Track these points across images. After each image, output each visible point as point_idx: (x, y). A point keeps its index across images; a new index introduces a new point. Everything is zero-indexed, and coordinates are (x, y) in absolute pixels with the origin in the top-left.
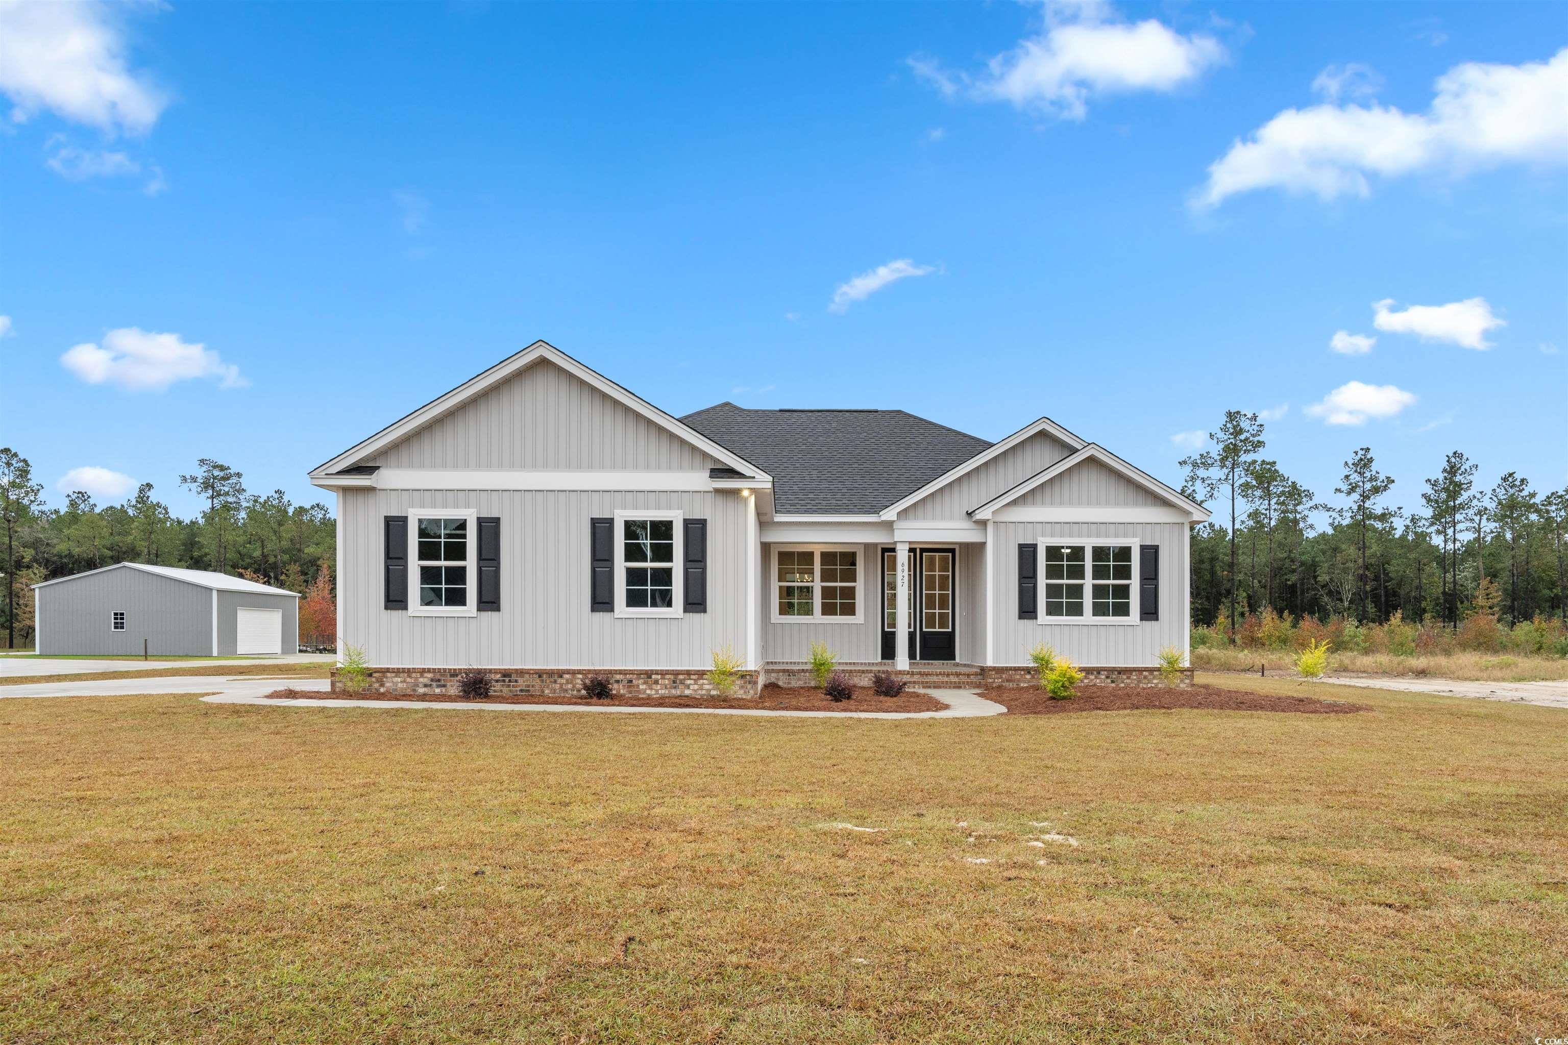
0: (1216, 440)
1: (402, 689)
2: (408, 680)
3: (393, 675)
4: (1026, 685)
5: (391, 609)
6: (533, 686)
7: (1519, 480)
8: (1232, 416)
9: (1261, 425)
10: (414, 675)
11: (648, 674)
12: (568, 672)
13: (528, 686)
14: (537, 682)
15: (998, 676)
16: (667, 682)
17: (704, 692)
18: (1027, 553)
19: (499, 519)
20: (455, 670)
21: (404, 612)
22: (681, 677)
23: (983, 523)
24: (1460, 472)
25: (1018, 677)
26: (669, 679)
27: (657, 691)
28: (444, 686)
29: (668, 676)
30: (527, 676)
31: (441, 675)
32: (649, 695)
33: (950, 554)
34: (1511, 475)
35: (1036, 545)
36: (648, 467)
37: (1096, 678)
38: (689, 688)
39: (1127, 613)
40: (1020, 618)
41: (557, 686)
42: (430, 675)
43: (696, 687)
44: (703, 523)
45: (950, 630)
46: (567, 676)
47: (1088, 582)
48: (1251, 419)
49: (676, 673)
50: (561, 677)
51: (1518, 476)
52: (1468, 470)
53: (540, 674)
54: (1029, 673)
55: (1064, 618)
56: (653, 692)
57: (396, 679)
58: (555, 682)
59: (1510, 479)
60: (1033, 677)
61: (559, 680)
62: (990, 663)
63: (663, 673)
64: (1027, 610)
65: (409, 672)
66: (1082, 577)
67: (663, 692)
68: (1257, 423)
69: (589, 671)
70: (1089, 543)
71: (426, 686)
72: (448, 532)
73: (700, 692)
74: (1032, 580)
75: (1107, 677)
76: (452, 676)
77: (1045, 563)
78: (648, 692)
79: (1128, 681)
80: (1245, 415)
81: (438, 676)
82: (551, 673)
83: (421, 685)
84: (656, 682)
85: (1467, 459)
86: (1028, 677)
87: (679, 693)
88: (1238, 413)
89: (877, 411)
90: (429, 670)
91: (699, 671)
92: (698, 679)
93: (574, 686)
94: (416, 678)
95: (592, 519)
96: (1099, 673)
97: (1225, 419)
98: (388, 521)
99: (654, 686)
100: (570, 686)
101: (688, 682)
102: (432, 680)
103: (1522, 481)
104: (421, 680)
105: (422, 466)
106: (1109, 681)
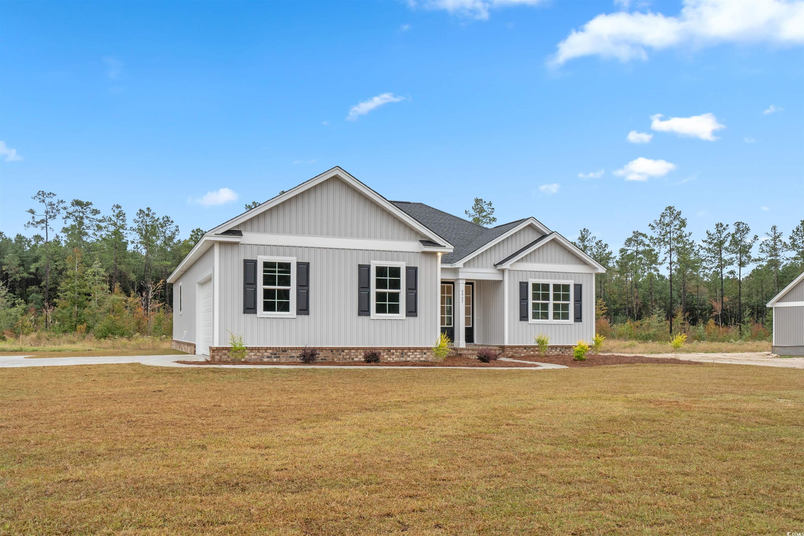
0: (468, 215)
1: (254, 359)
2: (258, 354)
3: (249, 351)
4: (524, 355)
5: (247, 313)
6: (328, 357)
7: (604, 245)
8: (478, 201)
9: (493, 209)
10: (261, 351)
11: (389, 349)
12: (347, 349)
13: (325, 357)
14: (330, 354)
15: (511, 350)
16: (398, 354)
17: (417, 359)
18: (523, 286)
19: (309, 263)
20: (285, 348)
21: (254, 315)
22: (405, 351)
23: (503, 271)
24: (587, 240)
25: (520, 351)
26: (399, 352)
27: (393, 358)
28: (279, 357)
29: (399, 351)
30: (325, 351)
31: (277, 351)
32: (389, 361)
33: (471, 286)
34: (600, 241)
35: (528, 282)
36: (387, 238)
37: (555, 351)
38: (409, 357)
39: (567, 318)
40: (521, 320)
41: (341, 357)
42: (270, 351)
43: (413, 356)
44: (416, 269)
45: (471, 326)
46: (346, 351)
47: (551, 302)
48: (488, 204)
49: (403, 349)
50: (343, 351)
51: (604, 243)
52: (591, 239)
53: (332, 350)
54: (525, 349)
55: (540, 320)
56: (391, 359)
57: (251, 354)
58: (340, 354)
59: (600, 244)
60: (527, 351)
61: (342, 353)
62: (506, 343)
63: (396, 349)
64: (524, 317)
65: (258, 349)
66: (548, 299)
67: (396, 359)
68: (491, 207)
69: (369, 348)
70: (551, 282)
71: (268, 357)
72: (279, 269)
73: (415, 359)
74: (526, 301)
75: (560, 351)
76: (283, 351)
77: (532, 292)
78: (389, 359)
79: (569, 352)
80: (485, 202)
81: (275, 352)
82: (338, 349)
83: (265, 357)
84: (393, 354)
85: (590, 233)
86: (525, 351)
87: (404, 359)
88: (481, 200)
89: (410, 203)
90: (270, 348)
91: (414, 348)
92: (414, 352)
93: (350, 357)
94: (263, 353)
95: (359, 265)
96: (556, 349)
97: (474, 203)
98: (246, 262)
99: (392, 356)
100: (348, 357)
101: (409, 354)
102: (272, 354)
103: (606, 245)
104: (265, 354)
105: (265, 231)
106: (561, 352)
